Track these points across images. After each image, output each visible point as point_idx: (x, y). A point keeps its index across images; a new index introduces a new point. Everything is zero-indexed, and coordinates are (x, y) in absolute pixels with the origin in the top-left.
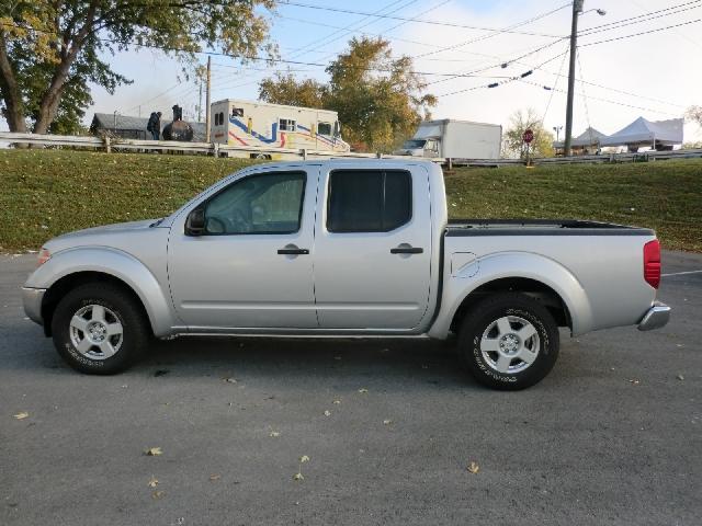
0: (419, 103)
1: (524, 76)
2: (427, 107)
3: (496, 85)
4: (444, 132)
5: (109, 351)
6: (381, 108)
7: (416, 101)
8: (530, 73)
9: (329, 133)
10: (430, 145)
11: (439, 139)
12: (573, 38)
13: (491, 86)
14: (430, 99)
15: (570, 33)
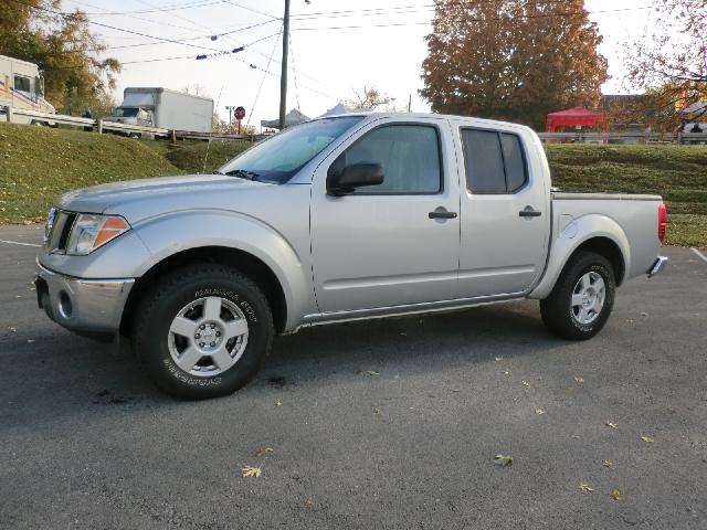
0: (101, 67)
1: (235, 51)
2: (110, 72)
3: (204, 57)
4: (157, 101)
5: (225, 361)
6: (55, 67)
7: (95, 64)
8: (241, 49)
9: (28, 90)
10: (143, 114)
11: (152, 109)
12: (286, 21)
13: (198, 58)
14: (113, 64)
15: (283, 17)
